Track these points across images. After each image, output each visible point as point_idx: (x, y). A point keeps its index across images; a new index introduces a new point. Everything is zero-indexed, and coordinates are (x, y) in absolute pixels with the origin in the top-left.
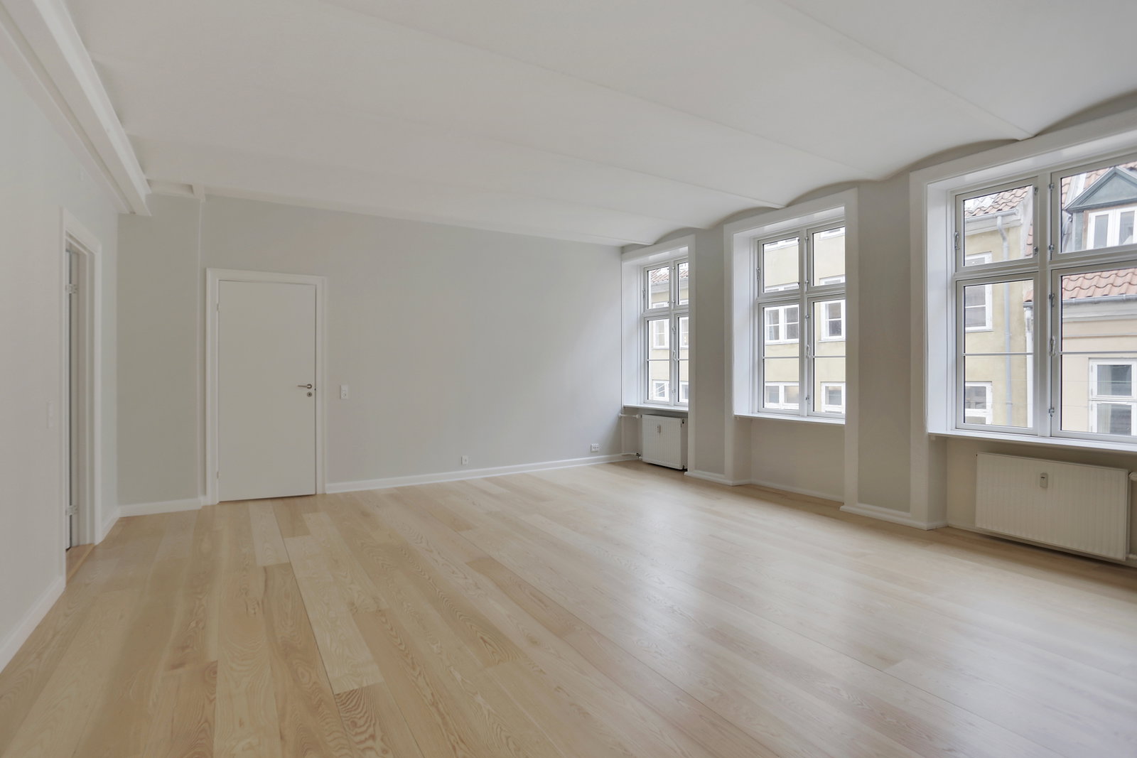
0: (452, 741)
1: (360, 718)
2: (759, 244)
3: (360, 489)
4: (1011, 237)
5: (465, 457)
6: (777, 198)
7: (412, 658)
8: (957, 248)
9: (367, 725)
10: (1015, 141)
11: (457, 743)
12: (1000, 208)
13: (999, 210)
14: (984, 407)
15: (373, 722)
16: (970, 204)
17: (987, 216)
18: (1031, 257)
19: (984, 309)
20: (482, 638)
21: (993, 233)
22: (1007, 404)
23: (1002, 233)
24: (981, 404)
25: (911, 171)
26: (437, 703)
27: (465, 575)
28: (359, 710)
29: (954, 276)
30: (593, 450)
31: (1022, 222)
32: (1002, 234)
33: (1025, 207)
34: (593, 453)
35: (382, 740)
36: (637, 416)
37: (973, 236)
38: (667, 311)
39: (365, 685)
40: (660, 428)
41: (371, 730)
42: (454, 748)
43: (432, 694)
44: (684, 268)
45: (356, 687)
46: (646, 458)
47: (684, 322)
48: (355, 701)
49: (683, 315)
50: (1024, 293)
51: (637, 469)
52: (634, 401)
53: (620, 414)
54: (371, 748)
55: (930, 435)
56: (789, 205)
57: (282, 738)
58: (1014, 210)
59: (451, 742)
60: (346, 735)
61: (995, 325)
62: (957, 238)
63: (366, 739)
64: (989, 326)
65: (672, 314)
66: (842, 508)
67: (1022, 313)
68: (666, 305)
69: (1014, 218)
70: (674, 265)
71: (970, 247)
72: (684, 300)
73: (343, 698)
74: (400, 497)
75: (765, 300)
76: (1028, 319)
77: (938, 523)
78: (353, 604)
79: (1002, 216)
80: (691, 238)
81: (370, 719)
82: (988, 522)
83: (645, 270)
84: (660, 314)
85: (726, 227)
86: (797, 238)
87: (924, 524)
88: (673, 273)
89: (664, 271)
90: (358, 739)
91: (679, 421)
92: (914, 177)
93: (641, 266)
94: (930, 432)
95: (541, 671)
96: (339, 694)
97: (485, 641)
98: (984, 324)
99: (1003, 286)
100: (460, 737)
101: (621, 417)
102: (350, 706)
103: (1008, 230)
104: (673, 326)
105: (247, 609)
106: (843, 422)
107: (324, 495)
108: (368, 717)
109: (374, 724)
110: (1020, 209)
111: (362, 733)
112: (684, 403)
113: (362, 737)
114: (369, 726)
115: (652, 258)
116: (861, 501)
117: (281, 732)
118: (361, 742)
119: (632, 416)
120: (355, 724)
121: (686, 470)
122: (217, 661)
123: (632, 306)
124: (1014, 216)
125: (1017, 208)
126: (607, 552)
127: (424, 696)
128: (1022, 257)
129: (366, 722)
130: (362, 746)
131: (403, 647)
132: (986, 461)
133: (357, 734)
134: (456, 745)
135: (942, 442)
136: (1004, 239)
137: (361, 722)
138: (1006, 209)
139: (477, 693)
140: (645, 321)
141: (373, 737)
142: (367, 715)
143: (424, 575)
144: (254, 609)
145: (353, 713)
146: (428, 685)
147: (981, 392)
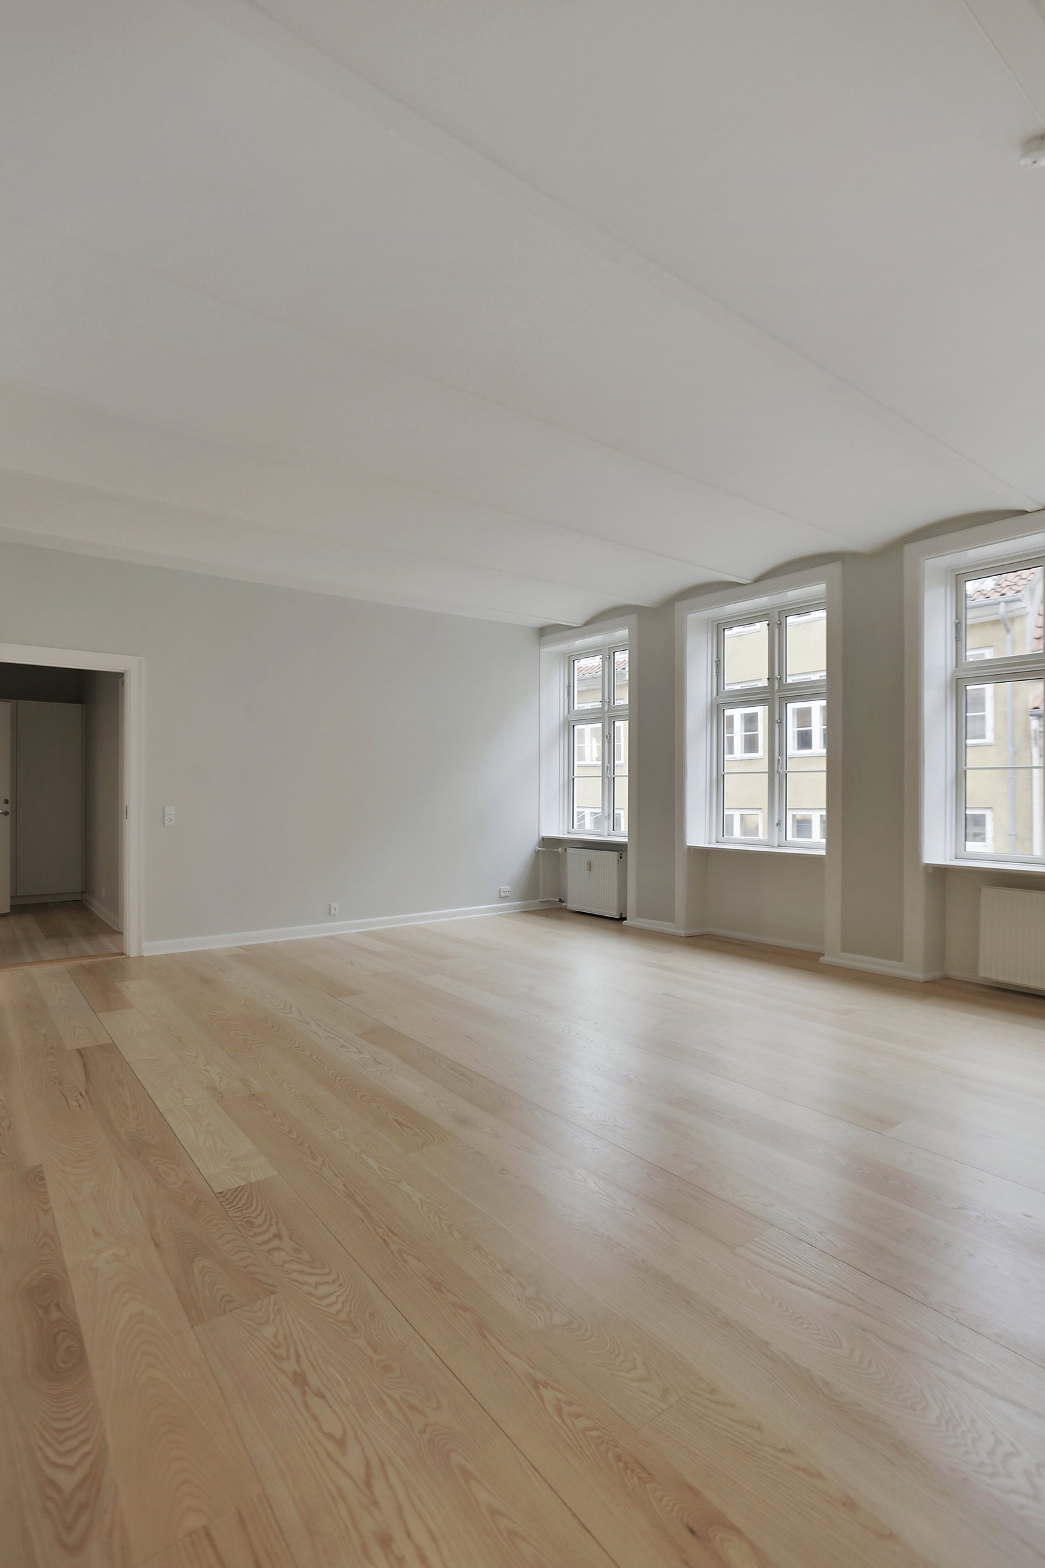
0: (382, 1235)
1: (256, 1217)
2: (720, 628)
3: (191, 950)
4: (1016, 628)
5: (334, 905)
6: (743, 572)
7: (309, 1147)
8: (958, 639)
9: (268, 1223)
10: (1026, 512)
11: (388, 1236)
12: (1003, 592)
13: (1003, 595)
14: (984, 840)
15: (274, 1220)
16: (971, 587)
17: (988, 601)
18: (1041, 652)
19: (983, 718)
20: (395, 1120)
21: (995, 623)
22: (1011, 835)
23: (1005, 623)
24: (980, 837)
25: (906, 543)
26: (353, 1194)
27: (357, 1049)
28: (253, 1208)
29: (955, 672)
30: (503, 894)
31: (1028, 610)
32: (1006, 625)
33: (1032, 591)
34: (502, 898)
35: (291, 1238)
36: (560, 850)
37: (973, 626)
38: (600, 713)
39: (253, 1180)
40: (590, 865)
41: (274, 1229)
42: (385, 1241)
43: (344, 1185)
44: (622, 657)
45: (242, 1183)
46: (572, 905)
47: (622, 727)
48: (245, 1197)
49: (621, 718)
50: (1031, 698)
51: (560, 918)
52: (555, 829)
53: (537, 848)
54: (279, 1249)
55: (927, 866)
56: (758, 580)
57: (157, 1245)
58: (1019, 595)
59: (380, 1236)
60: (243, 1237)
61: (997, 737)
62: (958, 627)
63: (270, 1240)
64: (989, 738)
65: (606, 716)
66: (822, 959)
67: (1027, 724)
68: (598, 705)
69: (1018, 605)
70: (608, 655)
71: (972, 639)
72: (622, 698)
73: (228, 1196)
74: (250, 957)
75: (727, 700)
76: (1035, 730)
77: (935, 974)
78: (215, 1088)
79: (1006, 602)
80: (633, 618)
81: (269, 1217)
82: (993, 970)
83: (571, 659)
84: (589, 717)
85: (678, 606)
86: (767, 622)
87: (919, 975)
88: (607, 664)
89: (597, 661)
90: (259, 1239)
91: (614, 855)
92: (909, 549)
93: (565, 654)
94: (926, 862)
95: (478, 1152)
96: (221, 1193)
97: (399, 1123)
98: (983, 737)
99: (1006, 687)
100: (389, 1229)
101: (539, 851)
102: (240, 1205)
103: (1012, 619)
104: (606, 733)
105: (67, 1102)
106: (823, 853)
107: (141, 958)
108: (266, 1215)
109: (277, 1223)
110: (1025, 594)
111: (263, 1233)
112: (622, 833)
113: (265, 1237)
114: (270, 1226)
115: (579, 643)
116: (844, 950)
117: (153, 1240)
118: (263, 1243)
119: (552, 849)
120: (251, 1224)
121: (625, 919)
122: (41, 1165)
123: (553, 705)
124: (1019, 602)
125: (1023, 593)
126: (538, 1016)
127: (334, 1187)
128: (1029, 653)
129: (265, 1221)
130: (266, 1247)
131: (294, 1135)
132: (991, 896)
133: (256, 1235)
134: (386, 1238)
135: (940, 874)
136: (1008, 631)
137: (259, 1221)
138: (1010, 594)
139: (402, 1181)
140: (569, 726)
141: (278, 1236)
142: (264, 1214)
143: (304, 1050)
144: (77, 1101)
145: (245, 1212)
146: (336, 1175)
147: (979, 821)
